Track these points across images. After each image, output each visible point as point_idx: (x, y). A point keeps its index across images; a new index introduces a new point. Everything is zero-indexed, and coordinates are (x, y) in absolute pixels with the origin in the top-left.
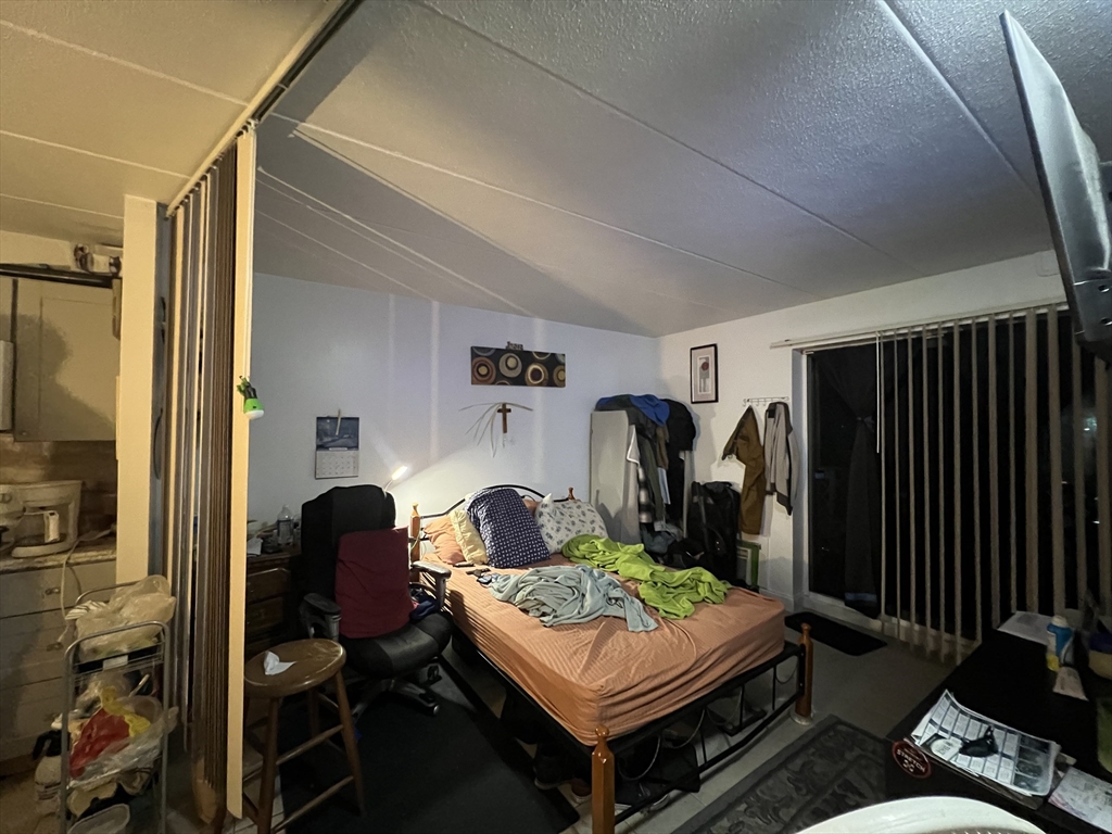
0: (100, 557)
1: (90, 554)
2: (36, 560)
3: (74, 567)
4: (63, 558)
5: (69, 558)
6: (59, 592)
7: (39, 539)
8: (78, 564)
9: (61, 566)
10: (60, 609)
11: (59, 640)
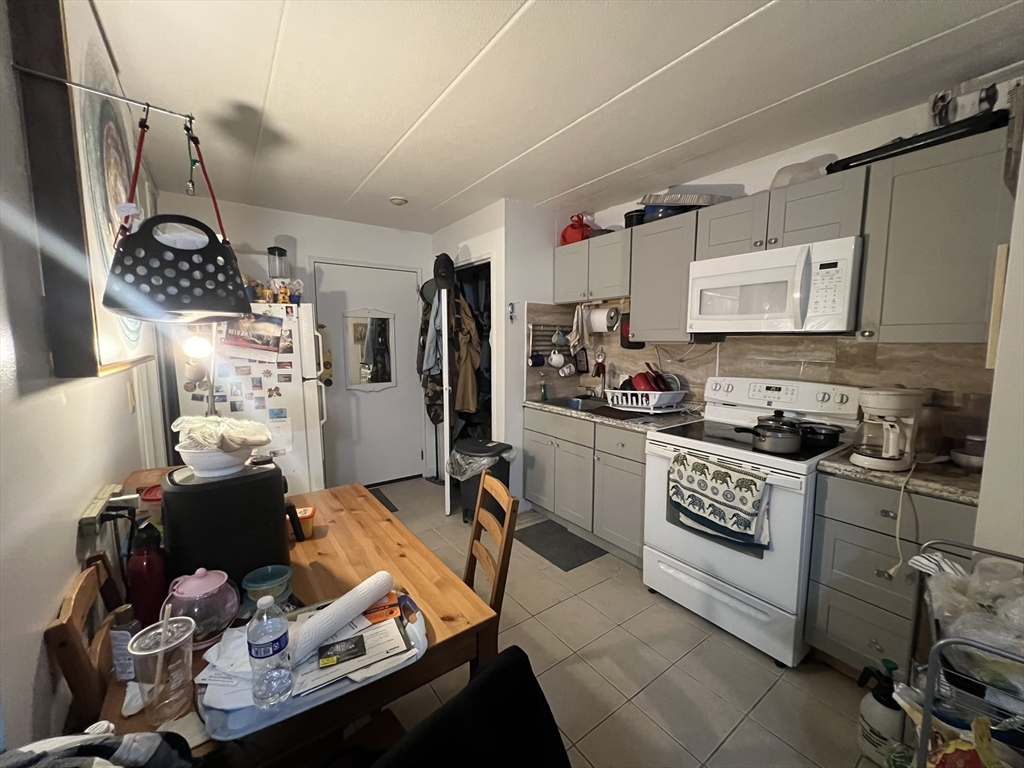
0: (945, 494)
1: (932, 485)
2: (873, 473)
3: (913, 496)
4: (902, 481)
5: (907, 483)
6: (895, 518)
7: (875, 451)
8: (917, 493)
9: (899, 489)
10: (895, 537)
11: (891, 572)
